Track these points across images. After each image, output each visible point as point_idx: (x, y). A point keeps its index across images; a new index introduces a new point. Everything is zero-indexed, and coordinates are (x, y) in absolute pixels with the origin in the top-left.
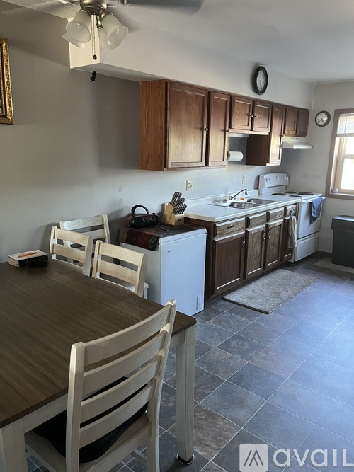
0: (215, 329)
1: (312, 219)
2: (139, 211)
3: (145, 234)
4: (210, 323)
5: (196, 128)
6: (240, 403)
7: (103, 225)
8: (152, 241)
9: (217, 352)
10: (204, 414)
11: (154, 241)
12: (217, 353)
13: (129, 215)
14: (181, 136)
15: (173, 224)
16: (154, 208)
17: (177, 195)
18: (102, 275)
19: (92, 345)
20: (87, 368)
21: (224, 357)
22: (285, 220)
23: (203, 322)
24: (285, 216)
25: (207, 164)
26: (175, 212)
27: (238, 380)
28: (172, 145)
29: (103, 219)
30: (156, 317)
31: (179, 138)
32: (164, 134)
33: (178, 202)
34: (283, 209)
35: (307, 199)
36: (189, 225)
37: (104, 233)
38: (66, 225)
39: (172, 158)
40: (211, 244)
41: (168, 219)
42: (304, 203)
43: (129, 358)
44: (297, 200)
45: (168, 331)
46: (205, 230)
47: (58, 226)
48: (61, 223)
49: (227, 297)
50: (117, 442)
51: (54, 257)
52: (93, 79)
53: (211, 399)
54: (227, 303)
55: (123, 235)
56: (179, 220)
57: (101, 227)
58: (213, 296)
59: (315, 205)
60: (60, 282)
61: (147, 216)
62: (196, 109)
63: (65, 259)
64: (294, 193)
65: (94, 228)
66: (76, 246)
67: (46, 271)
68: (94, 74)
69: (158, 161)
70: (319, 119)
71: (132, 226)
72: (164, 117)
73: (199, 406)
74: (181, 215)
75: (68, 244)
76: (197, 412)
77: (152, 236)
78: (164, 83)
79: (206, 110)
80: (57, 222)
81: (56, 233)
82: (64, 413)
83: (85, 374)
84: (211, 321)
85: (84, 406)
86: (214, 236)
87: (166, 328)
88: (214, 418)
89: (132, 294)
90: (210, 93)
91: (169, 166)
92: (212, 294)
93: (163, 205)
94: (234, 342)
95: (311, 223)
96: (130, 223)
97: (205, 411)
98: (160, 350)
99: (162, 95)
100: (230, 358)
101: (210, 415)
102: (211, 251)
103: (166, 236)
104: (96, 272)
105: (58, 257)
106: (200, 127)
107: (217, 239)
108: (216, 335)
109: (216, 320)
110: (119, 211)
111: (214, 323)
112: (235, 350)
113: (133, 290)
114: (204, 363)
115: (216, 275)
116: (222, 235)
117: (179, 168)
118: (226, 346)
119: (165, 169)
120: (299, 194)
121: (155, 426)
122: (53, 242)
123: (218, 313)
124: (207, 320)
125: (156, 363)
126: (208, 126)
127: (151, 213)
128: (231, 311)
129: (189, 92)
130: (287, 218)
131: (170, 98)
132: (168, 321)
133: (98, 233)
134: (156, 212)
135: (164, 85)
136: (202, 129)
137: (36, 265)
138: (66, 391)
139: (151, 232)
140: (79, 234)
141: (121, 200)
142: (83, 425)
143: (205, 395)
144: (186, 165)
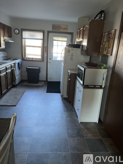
1: (19, 68)
22: (11, 69)
24: (11, 68)
34: (10, 66)
35: (17, 61)
42: (17, 63)
44: (14, 62)
59: (20, 63)
64: (10, 59)
70: (15, 31)
95: (19, 70)
120: (13, 59)
130: (12, 69)
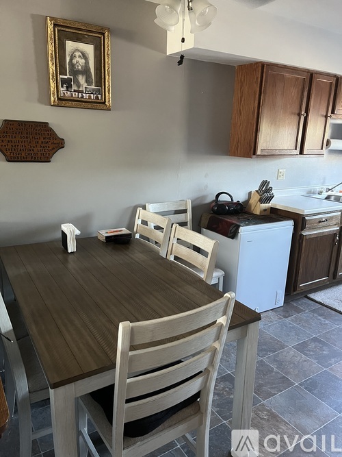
0: (293, 327)
2: (224, 198)
3: (227, 222)
4: (287, 320)
5: (293, 113)
6: (309, 412)
7: (186, 210)
8: (232, 229)
9: (292, 353)
10: (267, 415)
11: (234, 229)
12: (290, 352)
13: (213, 201)
14: (274, 122)
15: (258, 213)
16: (240, 196)
17: (265, 183)
18: (176, 258)
19: (139, 326)
20: (133, 348)
21: (299, 358)
23: (280, 318)
25: (301, 152)
26: (261, 201)
27: (311, 386)
28: (263, 131)
29: (186, 203)
30: (211, 308)
31: (272, 124)
32: (255, 119)
33: (265, 192)
36: (275, 215)
37: (186, 217)
38: (151, 207)
39: (262, 145)
40: (298, 238)
41: (252, 208)
43: (178, 345)
45: (224, 324)
46: (292, 222)
47: (144, 208)
48: (147, 205)
49: (312, 296)
50: (165, 423)
51: (137, 236)
52: (180, 63)
53: (277, 401)
54: (310, 302)
55: (205, 221)
56: (265, 210)
57: (185, 211)
58: (295, 293)
60: (137, 259)
61: (231, 203)
62: (294, 93)
63: (148, 239)
65: (177, 212)
66: (157, 228)
67: (128, 248)
68: (182, 57)
69: (246, 147)
71: (215, 212)
72: (257, 102)
73: (263, 405)
74: (267, 205)
75: (151, 225)
76: (260, 411)
77: (233, 224)
78: (260, 65)
79: (306, 94)
80: (144, 204)
81: (141, 214)
82: (112, 386)
83: (131, 353)
84: (289, 318)
85: (129, 383)
86: (302, 230)
87: (223, 320)
88: (277, 421)
89: (201, 280)
90: (312, 75)
91: (259, 152)
92: (294, 290)
93: (250, 193)
94: (312, 345)
96: (213, 210)
97: (268, 411)
98: (214, 341)
99: (257, 78)
100: (305, 361)
101: (273, 416)
102: (297, 245)
103: (247, 225)
104: (171, 254)
105: (141, 236)
106: (297, 112)
107: (304, 233)
108: (293, 334)
109: (295, 318)
110: (204, 197)
111: (292, 320)
112: (311, 353)
113: (202, 276)
114: (275, 361)
115: (301, 271)
116: (310, 229)
117: (270, 155)
118: (302, 348)
119: (255, 156)
121: (206, 416)
122: (138, 222)
123: (298, 311)
124: (285, 317)
125: (209, 354)
126: (307, 112)
127: (235, 201)
128: (313, 311)
129: (288, 75)
131: (266, 82)
132: (225, 313)
133: (181, 217)
134: (241, 200)
135: (260, 68)
136: (299, 115)
137: (120, 242)
138: (114, 366)
139: (233, 220)
140: (161, 217)
141: (207, 186)
142: (128, 401)
143: (270, 395)
144: (277, 153)
